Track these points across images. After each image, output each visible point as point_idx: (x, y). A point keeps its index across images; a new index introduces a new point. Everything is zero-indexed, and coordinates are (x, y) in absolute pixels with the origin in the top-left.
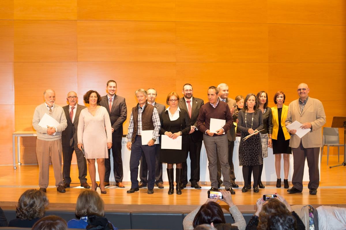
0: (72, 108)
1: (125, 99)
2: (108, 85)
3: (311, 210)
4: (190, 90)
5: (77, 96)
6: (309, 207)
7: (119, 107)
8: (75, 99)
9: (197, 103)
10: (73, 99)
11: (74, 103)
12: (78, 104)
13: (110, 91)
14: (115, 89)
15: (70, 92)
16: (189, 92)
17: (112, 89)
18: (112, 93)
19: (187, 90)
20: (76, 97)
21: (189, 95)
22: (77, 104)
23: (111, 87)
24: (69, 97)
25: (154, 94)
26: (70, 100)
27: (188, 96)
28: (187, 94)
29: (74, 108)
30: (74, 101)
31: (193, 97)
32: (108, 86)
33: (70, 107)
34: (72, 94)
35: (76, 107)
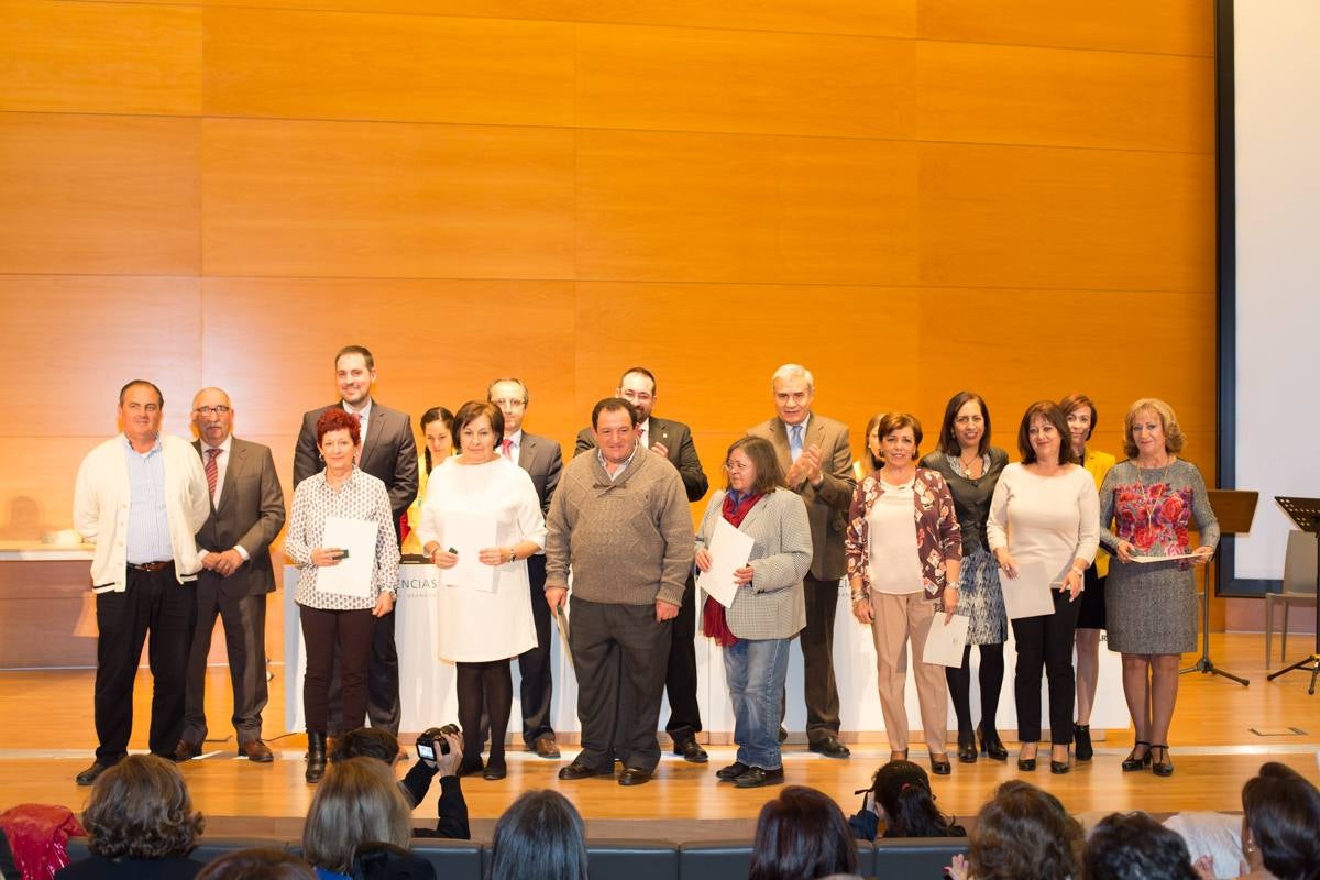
0: (211, 451)
1: (409, 420)
4: (643, 396)
5: (233, 406)
7: (389, 449)
8: (223, 416)
9: (665, 436)
10: (214, 416)
12: (233, 438)
13: (342, 386)
14: (359, 380)
15: (201, 392)
17: (349, 378)
19: (631, 393)
20: (227, 409)
22: (230, 437)
24: (199, 410)
25: (517, 403)
26: (206, 420)
29: (220, 451)
30: (219, 424)
33: (205, 447)
34: (213, 400)
35: (226, 446)
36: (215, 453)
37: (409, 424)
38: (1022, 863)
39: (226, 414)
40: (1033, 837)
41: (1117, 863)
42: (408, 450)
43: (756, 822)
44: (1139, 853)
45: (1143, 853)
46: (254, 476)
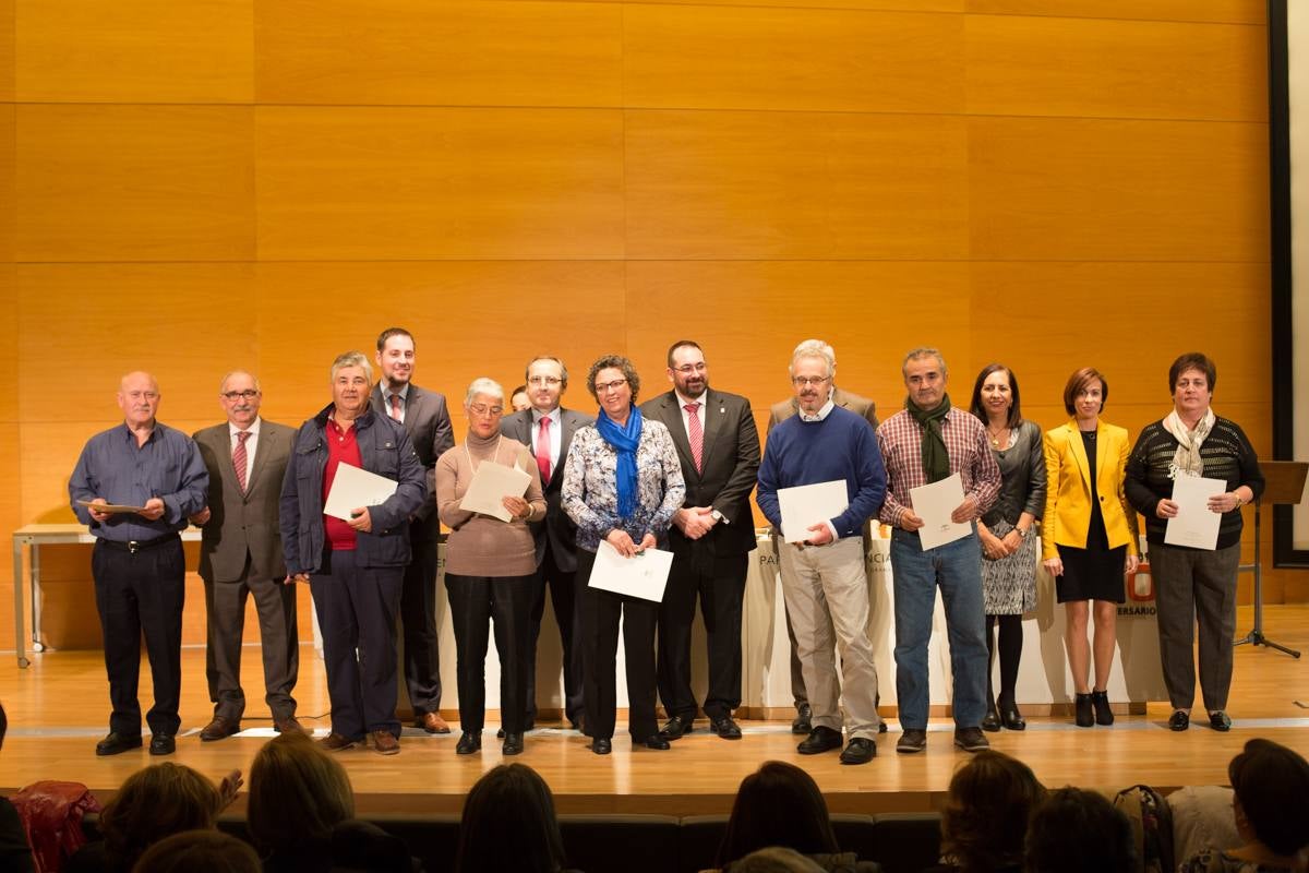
0: (239, 435)
1: (445, 401)
2: (381, 346)
4: (700, 366)
7: (427, 430)
9: (723, 410)
10: (242, 401)
11: (247, 417)
12: (262, 421)
13: (394, 369)
14: (411, 361)
16: (696, 374)
17: (402, 359)
18: (402, 375)
19: (688, 368)
20: (255, 393)
22: (258, 420)
23: (396, 353)
24: (227, 395)
25: (553, 380)
26: (233, 404)
28: (688, 381)
29: (250, 434)
30: (247, 407)
31: (708, 391)
32: (386, 353)
33: (234, 429)
35: (255, 428)
36: (244, 437)
37: (445, 405)
39: (253, 397)
42: (445, 430)
46: (283, 458)
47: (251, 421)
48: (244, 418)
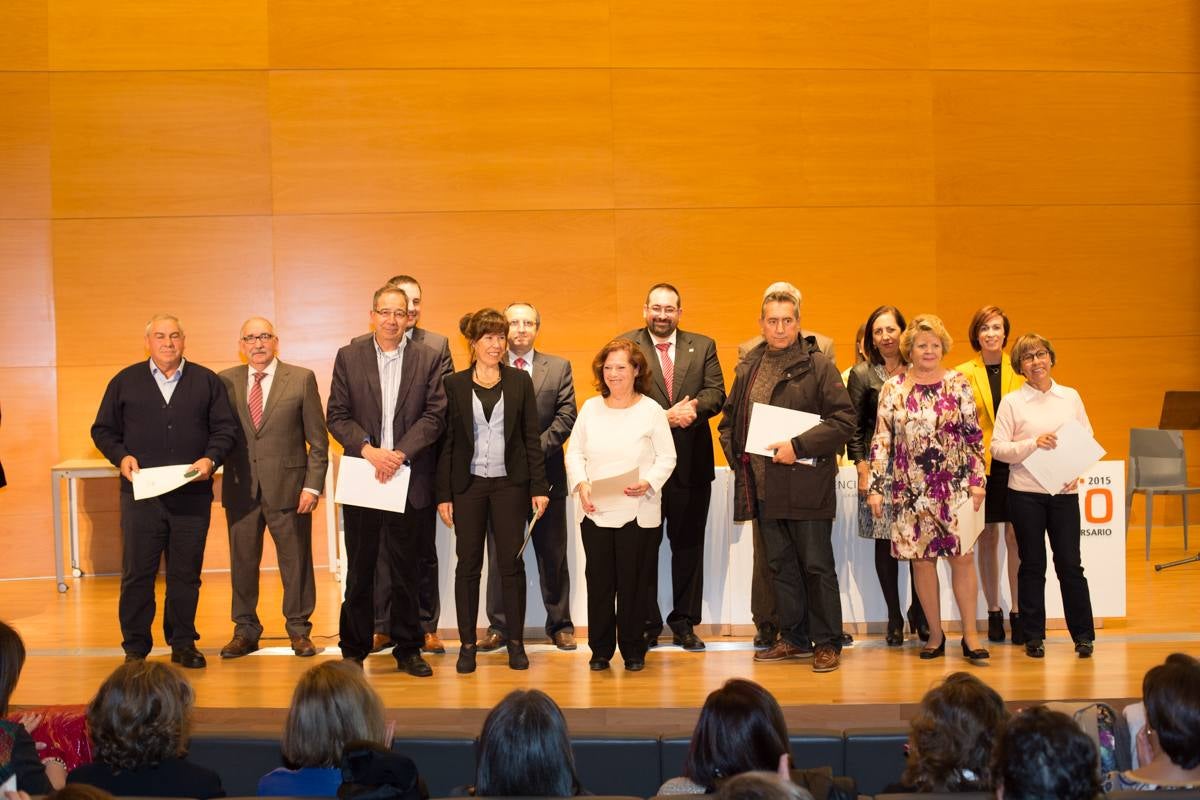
0: (256, 375)
1: (447, 342)
3: (1107, 720)
4: (669, 309)
5: (276, 333)
6: (1100, 712)
8: (267, 343)
9: (691, 350)
10: (258, 343)
11: (263, 358)
12: (279, 361)
15: (248, 322)
16: (663, 315)
19: (658, 308)
20: (270, 336)
21: (661, 324)
22: (274, 363)
24: (245, 339)
26: (251, 347)
27: (661, 327)
28: (654, 320)
29: (265, 375)
30: (263, 350)
31: (678, 331)
33: (252, 371)
34: (258, 327)
35: (271, 370)
36: (260, 377)
37: (447, 346)
38: (953, 748)
39: (270, 341)
40: (965, 725)
41: (1025, 747)
43: (700, 712)
44: (1047, 742)
45: (1052, 743)
46: (294, 399)
47: (267, 363)
48: (260, 360)
